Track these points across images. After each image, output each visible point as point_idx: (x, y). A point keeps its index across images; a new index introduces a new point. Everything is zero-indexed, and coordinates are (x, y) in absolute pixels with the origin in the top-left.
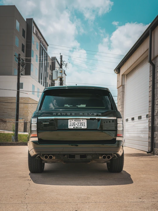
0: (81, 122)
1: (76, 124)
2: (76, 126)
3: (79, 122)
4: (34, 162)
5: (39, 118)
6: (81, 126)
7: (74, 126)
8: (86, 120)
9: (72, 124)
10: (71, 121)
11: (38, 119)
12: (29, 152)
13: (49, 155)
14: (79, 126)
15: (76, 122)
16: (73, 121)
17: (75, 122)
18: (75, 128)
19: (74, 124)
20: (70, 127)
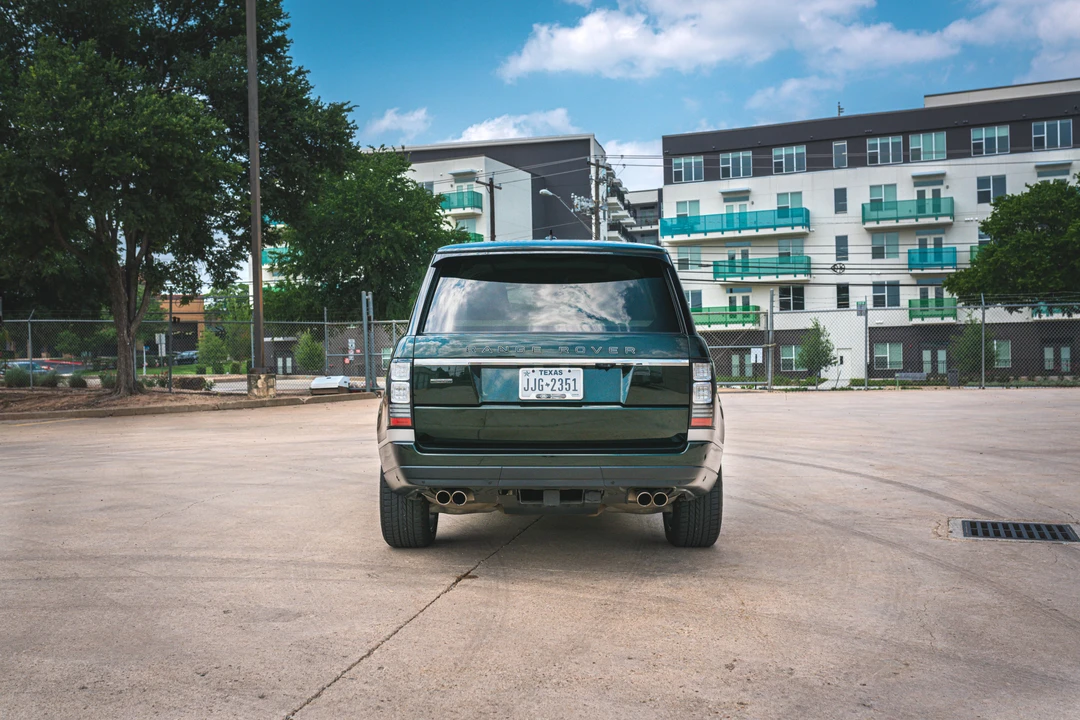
0: (563, 377)
1: (548, 385)
2: (547, 391)
3: (557, 377)
4: (402, 508)
5: (418, 362)
6: (564, 392)
7: (537, 392)
8: (581, 370)
9: (532, 385)
10: (527, 374)
11: (413, 368)
12: (382, 474)
13: (452, 490)
14: (558, 392)
15: (547, 379)
16: (537, 374)
17: (543, 377)
18: (544, 398)
19: (538, 384)
20: (523, 396)
